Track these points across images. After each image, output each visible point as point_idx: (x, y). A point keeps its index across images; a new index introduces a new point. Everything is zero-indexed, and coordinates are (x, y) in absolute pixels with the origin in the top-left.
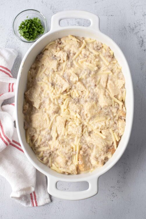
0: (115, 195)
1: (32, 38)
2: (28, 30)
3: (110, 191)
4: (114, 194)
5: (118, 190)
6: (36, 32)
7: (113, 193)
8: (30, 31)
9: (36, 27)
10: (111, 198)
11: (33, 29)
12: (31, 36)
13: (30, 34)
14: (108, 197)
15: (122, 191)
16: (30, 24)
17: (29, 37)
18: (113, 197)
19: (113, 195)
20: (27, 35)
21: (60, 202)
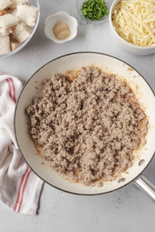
0: (121, 201)
1: (95, 18)
2: (92, 10)
3: (115, 195)
6: (100, 13)
8: (94, 11)
9: (100, 7)
10: (116, 205)
11: (97, 10)
12: (95, 16)
13: (93, 14)
14: (112, 203)
16: (94, 4)
17: (93, 18)
18: (119, 204)
20: (90, 15)
21: (56, 208)
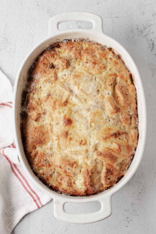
5: (132, 214)
7: (128, 218)
15: (138, 215)
19: (127, 219)
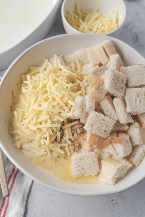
0: (115, 203)
4: (114, 201)
10: (110, 207)
14: (106, 205)
18: (113, 205)
21: (44, 212)
